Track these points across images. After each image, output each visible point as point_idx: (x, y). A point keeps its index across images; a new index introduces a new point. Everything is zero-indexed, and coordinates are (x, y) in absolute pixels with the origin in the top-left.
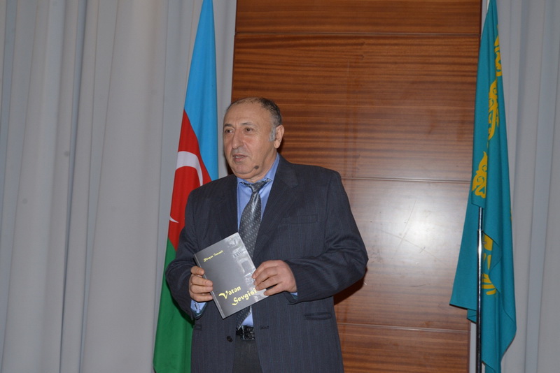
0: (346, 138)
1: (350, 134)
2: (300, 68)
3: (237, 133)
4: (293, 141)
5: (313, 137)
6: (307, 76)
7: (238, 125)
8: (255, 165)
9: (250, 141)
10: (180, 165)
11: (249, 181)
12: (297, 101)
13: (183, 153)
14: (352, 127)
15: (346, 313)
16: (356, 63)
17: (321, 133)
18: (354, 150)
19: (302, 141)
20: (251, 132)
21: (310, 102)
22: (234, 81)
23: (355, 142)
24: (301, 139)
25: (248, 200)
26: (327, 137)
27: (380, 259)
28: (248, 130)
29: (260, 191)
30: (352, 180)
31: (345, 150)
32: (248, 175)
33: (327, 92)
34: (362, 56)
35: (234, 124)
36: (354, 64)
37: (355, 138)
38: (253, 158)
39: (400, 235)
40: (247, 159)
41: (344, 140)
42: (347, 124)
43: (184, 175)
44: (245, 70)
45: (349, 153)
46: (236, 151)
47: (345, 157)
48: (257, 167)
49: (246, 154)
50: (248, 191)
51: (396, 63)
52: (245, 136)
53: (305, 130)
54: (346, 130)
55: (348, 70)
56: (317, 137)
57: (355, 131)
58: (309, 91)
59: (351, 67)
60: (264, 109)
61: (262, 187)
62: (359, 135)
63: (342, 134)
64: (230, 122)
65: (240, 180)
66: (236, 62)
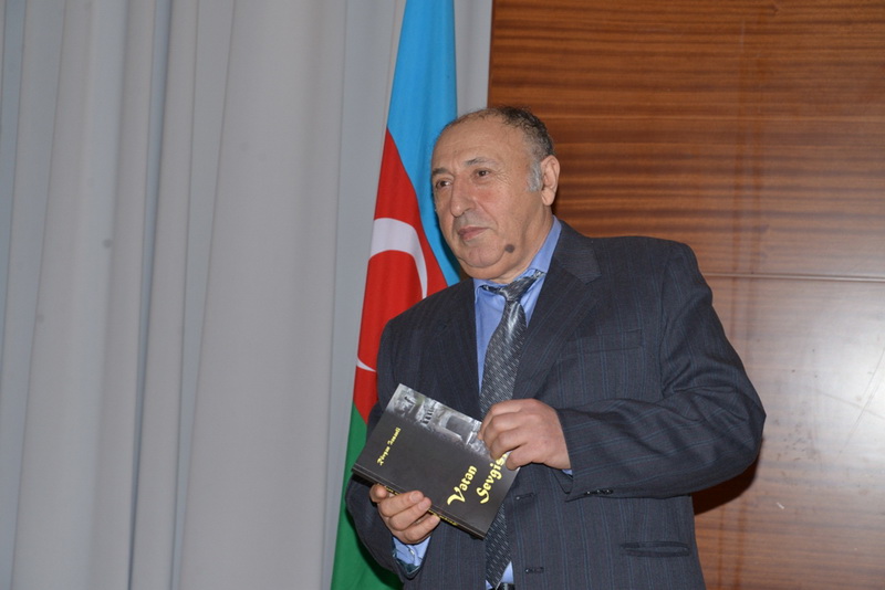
0: (738, 187)
1: (747, 180)
2: (636, 37)
3: (458, 184)
4: (621, 196)
5: (666, 186)
6: (652, 54)
7: (458, 167)
8: (504, 243)
9: (486, 196)
10: (378, 248)
11: (497, 283)
12: (630, 109)
13: (384, 222)
14: (750, 164)
15: (738, 570)
16: (759, 23)
17: (682, 179)
18: (757, 214)
19: (641, 196)
20: (486, 177)
21: (658, 110)
22: (493, 66)
23: (758, 197)
24: (640, 192)
25: (498, 318)
26: (696, 187)
27: (813, 452)
28: (482, 173)
29: (524, 300)
30: (752, 279)
31: (736, 214)
32: (495, 269)
33: (696, 88)
34: (772, 7)
35: (450, 167)
36: (755, 27)
37: (758, 187)
38: (501, 229)
39: (859, 399)
40: (487, 232)
41: (733, 193)
42: (739, 157)
43: (387, 268)
44: (516, 43)
45: (745, 221)
46: (463, 221)
47: (736, 229)
48: (510, 248)
49: (485, 224)
50: (498, 302)
51: (849, 22)
52: (476, 188)
53: (649, 170)
54: (738, 171)
55: (742, 39)
56: (675, 187)
57: (757, 172)
58: (656, 87)
59: (748, 32)
60: (509, 128)
61: (525, 290)
62: (767, 181)
63: (729, 180)
64: (441, 165)
65: (478, 283)
66: (497, 25)
